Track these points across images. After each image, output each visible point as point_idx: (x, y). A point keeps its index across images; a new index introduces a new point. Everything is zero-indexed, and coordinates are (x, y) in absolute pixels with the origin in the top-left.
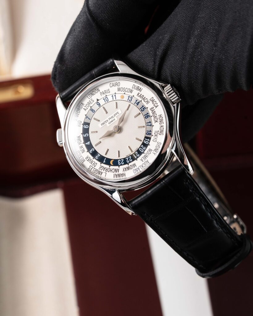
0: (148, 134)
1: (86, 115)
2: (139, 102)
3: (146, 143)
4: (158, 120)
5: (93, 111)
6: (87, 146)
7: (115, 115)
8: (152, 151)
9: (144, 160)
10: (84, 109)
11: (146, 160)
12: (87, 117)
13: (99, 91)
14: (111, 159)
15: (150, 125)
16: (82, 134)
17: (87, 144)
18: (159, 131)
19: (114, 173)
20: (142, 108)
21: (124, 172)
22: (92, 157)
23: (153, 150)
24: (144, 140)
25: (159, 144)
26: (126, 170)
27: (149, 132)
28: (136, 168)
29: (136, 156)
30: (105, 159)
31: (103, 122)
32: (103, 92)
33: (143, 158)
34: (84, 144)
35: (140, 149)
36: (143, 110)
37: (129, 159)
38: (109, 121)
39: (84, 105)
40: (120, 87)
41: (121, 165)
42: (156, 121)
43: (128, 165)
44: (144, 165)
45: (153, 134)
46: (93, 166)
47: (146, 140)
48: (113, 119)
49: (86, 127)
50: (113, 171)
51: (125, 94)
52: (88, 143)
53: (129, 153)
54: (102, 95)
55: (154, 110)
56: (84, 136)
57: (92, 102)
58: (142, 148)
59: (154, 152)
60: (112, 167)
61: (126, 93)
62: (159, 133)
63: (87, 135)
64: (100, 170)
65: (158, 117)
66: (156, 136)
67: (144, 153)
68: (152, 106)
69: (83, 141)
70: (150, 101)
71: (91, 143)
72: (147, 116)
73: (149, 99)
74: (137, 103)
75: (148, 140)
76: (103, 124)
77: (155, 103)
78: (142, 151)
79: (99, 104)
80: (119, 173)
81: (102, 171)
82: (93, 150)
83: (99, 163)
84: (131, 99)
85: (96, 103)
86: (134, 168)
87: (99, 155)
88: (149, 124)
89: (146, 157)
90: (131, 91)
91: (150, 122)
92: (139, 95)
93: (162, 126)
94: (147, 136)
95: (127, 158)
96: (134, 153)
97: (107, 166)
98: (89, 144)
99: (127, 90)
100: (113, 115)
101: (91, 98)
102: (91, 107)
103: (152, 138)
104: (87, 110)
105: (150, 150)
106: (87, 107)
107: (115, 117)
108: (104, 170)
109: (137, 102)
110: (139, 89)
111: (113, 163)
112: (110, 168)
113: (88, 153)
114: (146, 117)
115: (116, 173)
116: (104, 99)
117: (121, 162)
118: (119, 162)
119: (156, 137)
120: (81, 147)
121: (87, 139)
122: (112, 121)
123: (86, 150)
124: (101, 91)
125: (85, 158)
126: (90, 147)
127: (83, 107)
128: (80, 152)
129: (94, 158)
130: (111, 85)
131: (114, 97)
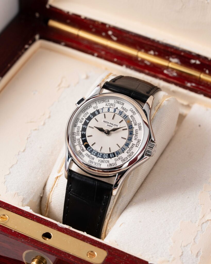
0: (117, 153)
1: (103, 108)
2: (132, 134)
3: (111, 155)
4: (129, 153)
5: (109, 110)
6: (85, 121)
7: (115, 125)
8: (108, 163)
9: (100, 162)
10: (106, 104)
11: (101, 163)
12: (103, 109)
13: (123, 105)
14: (87, 142)
15: (123, 150)
16: (91, 113)
18: (123, 159)
19: (81, 150)
20: (129, 138)
21: (85, 155)
23: (110, 163)
24: (112, 153)
25: (115, 164)
26: (87, 156)
27: (118, 153)
28: (92, 160)
29: (99, 155)
30: (85, 138)
31: (106, 121)
32: (124, 108)
33: (100, 161)
34: (85, 119)
35: (105, 155)
36: (129, 139)
37: (95, 152)
38: (109, 124)
39: (108, 102)
40: (134, 116)
41: (88, 150)
42: (128, 153)
43: (91, 155)
44: (97, 164)
45: (119, 156)
46: (76, 134)
47: (112, 155)
48: (112, 125)
49: (96, 113)
50: (81, 148)
51: (131, 121)
52: (88, 121)
53: (98, 150)
54: (122, 108)
55: (134, 146)
56: (90, 116)
57: (113, 105)
58: (106, 155)
59: (109, 165)
62: (122, 159)
63: (92, 117)
64: (77, 140)
65: (131, 151)
66: (119, 159)
67: (104, 159)
68: (135, 143)
69: (86, 117)
70: (137, 140)
71: (89, 122)
72: (127, 145)
73: (138, 138)
74: (130, 133)
76: (105, 122)
77: (138, 144)
78: (104, 157)
79: (115, 111)
80: (82, 153)
81: (77, 142)
82: (85, 127)
83: (80, 136)
84: (131, 128)
85: (114, 109)
86: (91, 160)
87: (85, 133)
89: (102, 161)
90: (135, 125)
91: (124, 149)
92: (137, 131)
93: (127, 158)
94: (115, 153)
95: (94, 151)
96: (100, 153)
97: (82, 143)
98: (88, 122)
99: (135, 121)
100: (114, 124)
101: (115, 103)
102: (110, 107)
103: (116, 158)
104: (107, 107)
105: (108, 162)
106: (108, 105)
107: (114, 126)
108: (78, 142)
110: (140, 128)
111: (86, 145)
112: (82, 145)
113: (82, 125)
114: (126, 145)
115: (81, 151)
116: (120, 112)
117: (89, 149)
118: (88, 148)
119: (118, 159)
120: (83, 119)
121: (89, 119)
122: (110, 126)
123: (83, 123)
124: (124, 106)
125: (77, 126)
126: (86, 124)
127: (107, 103)
128: (79, 120)
129: (81, 131)
130: (131, 110)
131: (125, 117)
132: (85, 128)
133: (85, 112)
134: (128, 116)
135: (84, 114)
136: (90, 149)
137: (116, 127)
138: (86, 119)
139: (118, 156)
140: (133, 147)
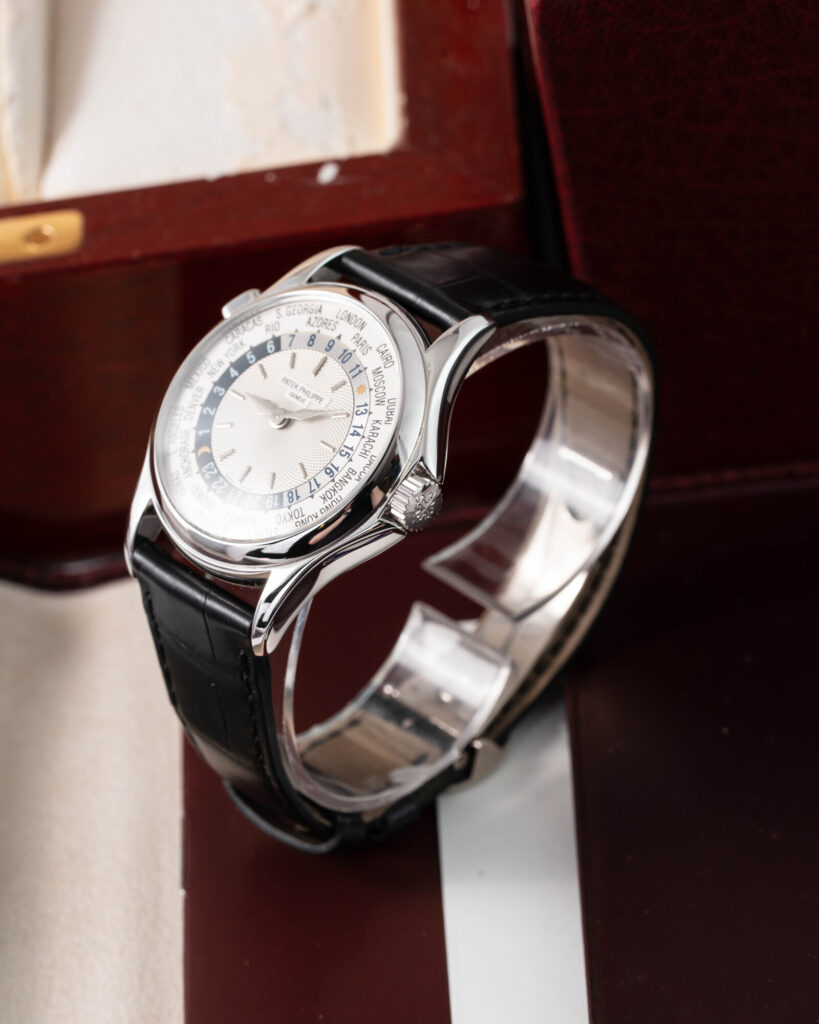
0: (290, 495)
1: (297, 331)
2: (358, 435)
4: (329, 501)
5: (311, 343)
6: (227, 373)
7: (314, 396)
10: (310, 319)
12: (293, 336)
13: (361, 329)
14: (210, 446)
15: (313, 489)
16: (251, 347)
17: (232, 370)
18: (303, 518)
19: (181, 471)
20: (346, 450)
21: (188, 490)
22: (203, 400)
24: (274, 495)
26: (193, 493)
27: (295, 496)
29: (233, 496)
30: (207, 431)
31: (291, 378)
32: (361, 338)
34: (228, 365)
35: (250, 498)
36: (343, 453)
37: (222, 484)
38: (295, 391)
39: (318, 315)
40: (385, 372)
41: (203, 474)
42: (324, 499)
43: (208, 491)
45: (293, 508)
46: (184, 414)
47: (274, 500)
48: (303, 396)
49: (268, 347)
50: (185, 464)
51: (371, 390)
52: (234, 373)
53: (235, 477)
54: (354, 340)
55: (351, 478)
56: (248, 355)
57: (330, 327)
58: (255, 499)
60: (192, 458)
61: (373, 392)
62: (299, 520)
63: (251, 359)
65: (337, 496)
66: (291, 516)
67: (243, 511)
68: (359, 469)
69: (234, 359)
70: (369, 458)
71: (236, 378)
72: (331, 471)
73: (373, 452)
74: (355, 431)
75: (276, 504)
76: (287, 381)
77: (367, 471)
78: (248, 503)
79: (331, 347)
80: (184, 481)
81: (179, 441)
82: (221, 392)
83: (194, 422)
84: (362, 413)
87: (212, 413)
88: (314, 486)
90: (380, 402)
91: (318, 485)
92: (377, 425)
93: (317, 517)
95: (222, 480)
96: (237, 489)
97: (192, 446)
98: (233, 376)
99: (380, 390)
100: (313, 391)
101: (339, 320)
102: (319, 332)
103: (282, 511)
104: (309, 329)
106: (315, 324)
107: (310, 400)
108: (181, 443)
109: (358, 430)
110: (390, 417)
111: (205, 454)
112: (190, 454)
113: (212, 385)
114: (328, 471)
116: (345, 351)
117: (210, 470)
118: (208, 467)
119: (288, 517)
120: (220, 363)
121: (242, 365)
122: (297, 398)
123: (216, 378)
124: (362, 334)
125: (196, 385)
126: (226, 381)
127: (313, 316)
128: (209, 367)
129: (203, 406)
130: (382, 349)
131: (357, 371)
132: (221, 394)
133: (236, 341)
134: (365, 369)
135: (231, 346)
136: (212, 470)
137: (315, 405)
138: (233, 365)
139: (289, 507)
140: (347, 480)
